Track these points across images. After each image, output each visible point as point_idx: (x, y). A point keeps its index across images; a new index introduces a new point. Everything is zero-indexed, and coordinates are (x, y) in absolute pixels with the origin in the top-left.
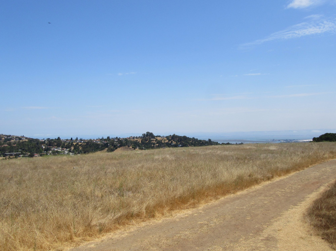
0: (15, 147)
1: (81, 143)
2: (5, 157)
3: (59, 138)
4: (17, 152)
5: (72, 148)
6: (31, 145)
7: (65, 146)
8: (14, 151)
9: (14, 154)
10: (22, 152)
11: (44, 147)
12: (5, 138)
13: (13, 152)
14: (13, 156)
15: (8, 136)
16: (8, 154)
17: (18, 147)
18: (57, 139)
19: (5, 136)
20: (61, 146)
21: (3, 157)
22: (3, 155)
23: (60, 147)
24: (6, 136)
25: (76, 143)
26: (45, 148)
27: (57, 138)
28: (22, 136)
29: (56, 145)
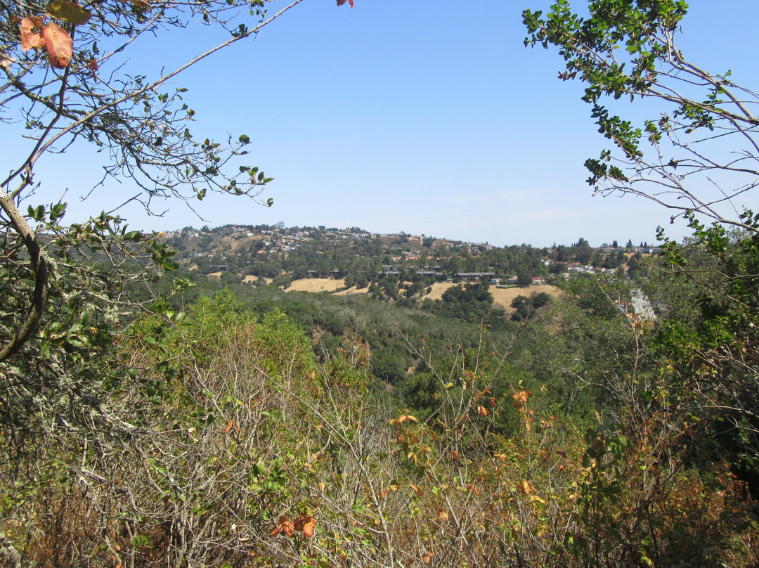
0: (477, 259)
1: (647, 255)
2: (457, 283)
3: (582, 243)
4: (486, 271)
5: (626, 268)
6: (517, 257)
7: (601, 261)
8: (478, 269)
9: (479, 276)
10: (496, 273)
11: (547, 263)
12: (450, 247)
13: (474, 272)
14: (475, 280)
15: (455, 243)
16: (465, 276)
17: (485, 259)
18: (578, 245)
19: (449, 242)
20: (590, 262)
21: (454, 282)
22: (453, 276)
23: (587, 264)
24: (452, 242)
25: (632, 254)
26: (550, 266)
27: (577, 241)
28: (485, 243)
29: (576, 260)
